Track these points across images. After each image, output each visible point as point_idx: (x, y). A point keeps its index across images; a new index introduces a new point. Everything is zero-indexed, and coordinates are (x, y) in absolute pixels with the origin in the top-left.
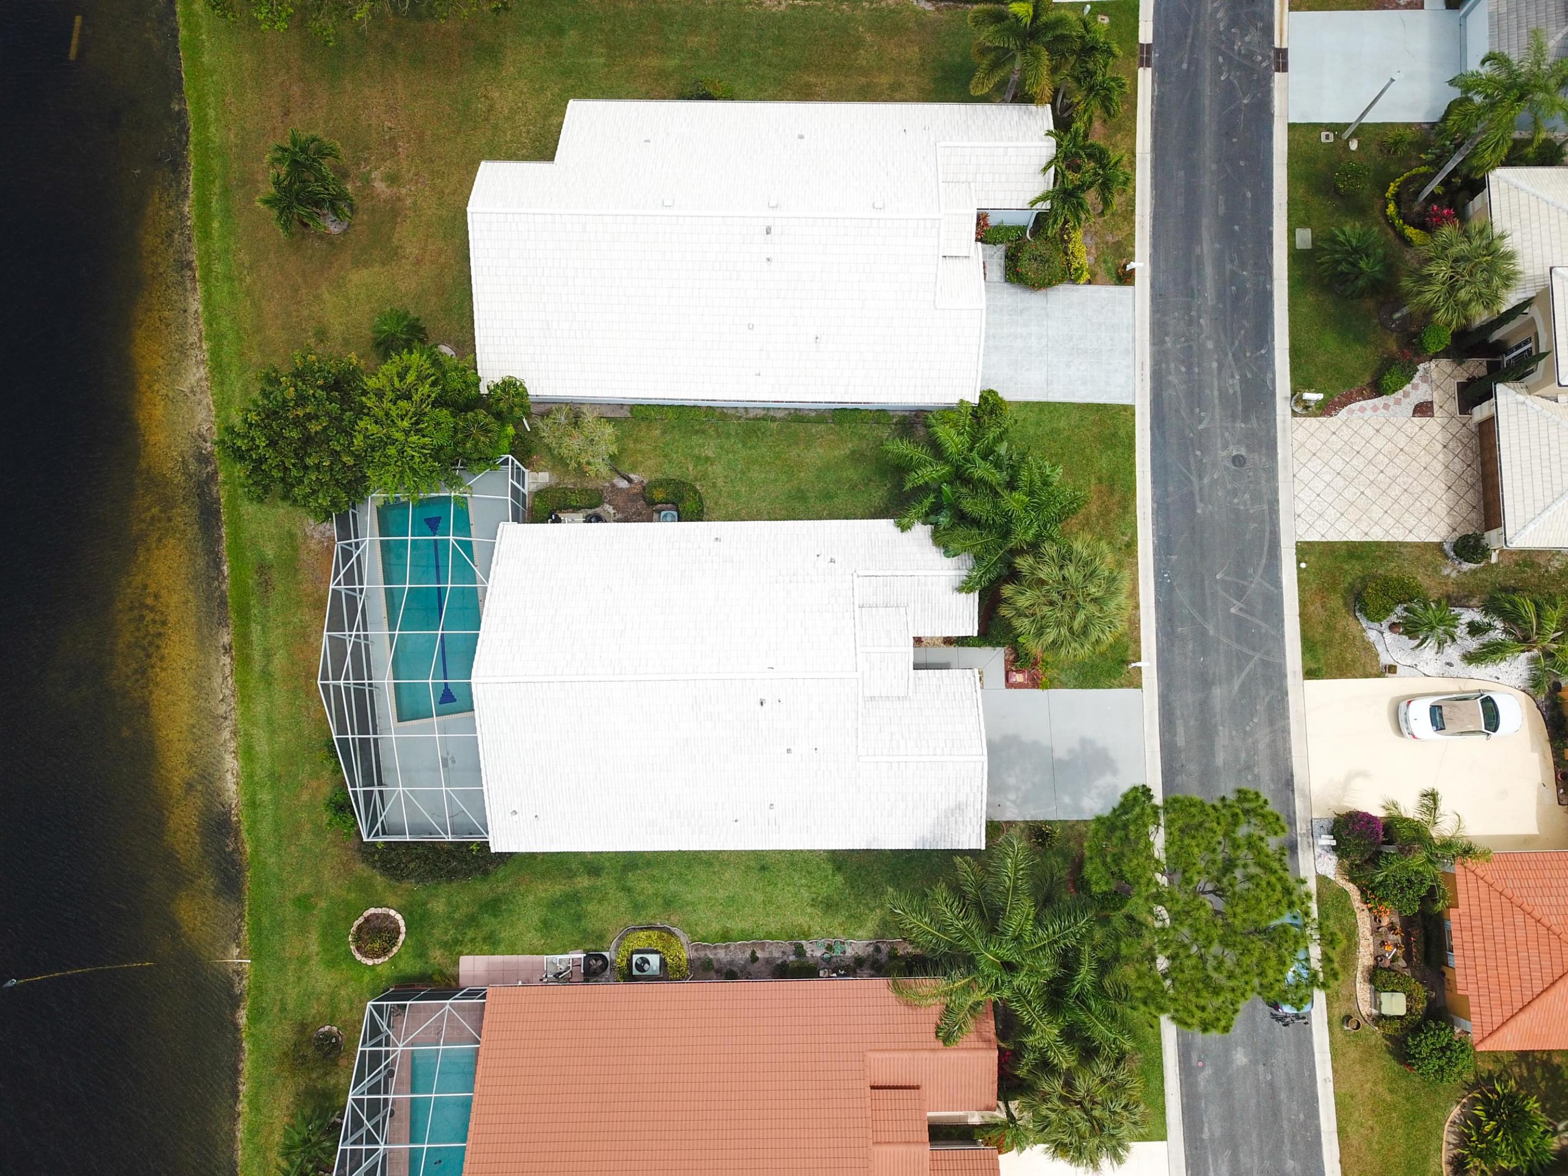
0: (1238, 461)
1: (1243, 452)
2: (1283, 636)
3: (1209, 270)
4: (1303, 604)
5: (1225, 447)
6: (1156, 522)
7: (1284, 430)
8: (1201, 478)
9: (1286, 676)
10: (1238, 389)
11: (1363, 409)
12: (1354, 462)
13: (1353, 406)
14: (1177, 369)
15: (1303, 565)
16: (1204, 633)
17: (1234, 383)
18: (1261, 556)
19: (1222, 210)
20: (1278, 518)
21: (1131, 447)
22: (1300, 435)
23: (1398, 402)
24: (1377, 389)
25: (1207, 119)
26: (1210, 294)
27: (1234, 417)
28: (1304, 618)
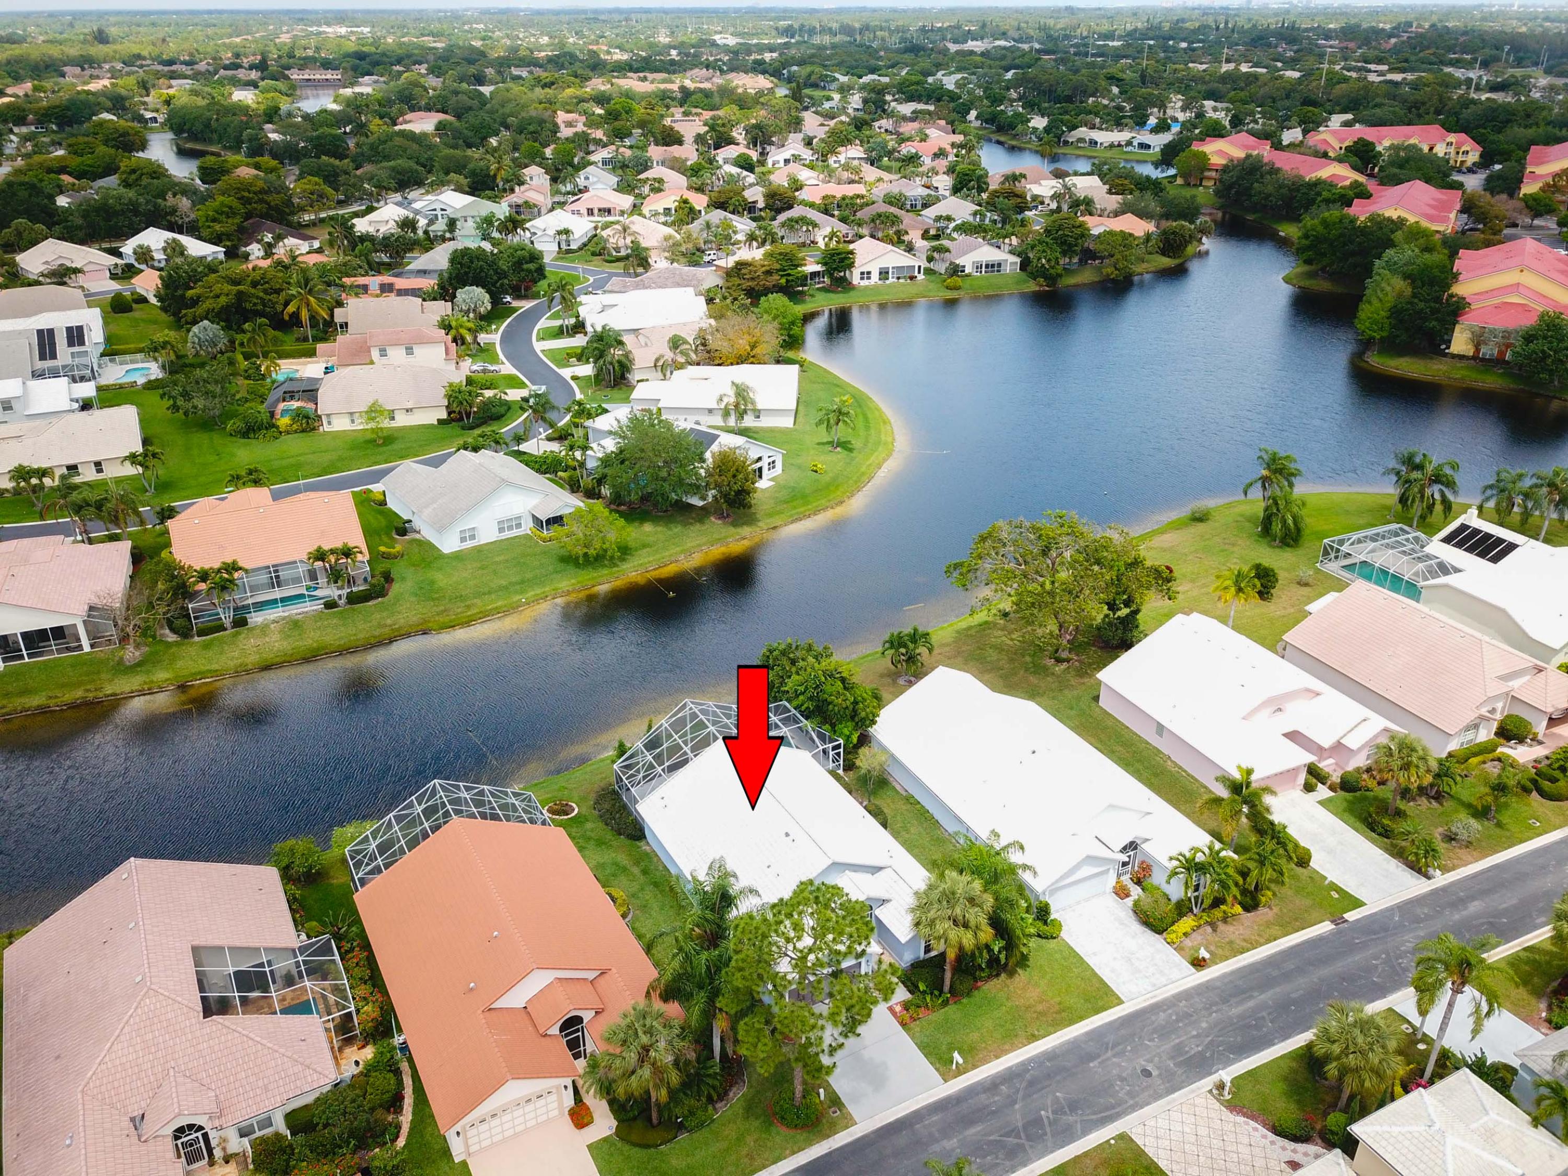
0: (1147, 1073)
1: (1155, 1073)
2: (1052, 1152)
3: (1251, 1004)
4: (1086, 1154)
5: (1150, 1061)
6: (1062, 1045)
7: (1193, 1091)
8: (1114, 1056)
9: (1025, 1166)
10: (1193, 1052)
11: (1255, 1129)
12: (1215, 1141)
13: (1251, 1122)
14: (1171, 1015)
15: (1112, 1142)
16: (1014, 1102)
17: (1194, 1049)
18: (1095, 1113)
19: (1294, 996)
20: (1130, 1113)
21: (1098, 1011)
22: (1200, 1101)
23: (1284, 1149)
24: (1279, 1131)
25: (1340, 964)
26: (1236, 1011)
27: (1172, 1058)
28: (1077, 1160)
